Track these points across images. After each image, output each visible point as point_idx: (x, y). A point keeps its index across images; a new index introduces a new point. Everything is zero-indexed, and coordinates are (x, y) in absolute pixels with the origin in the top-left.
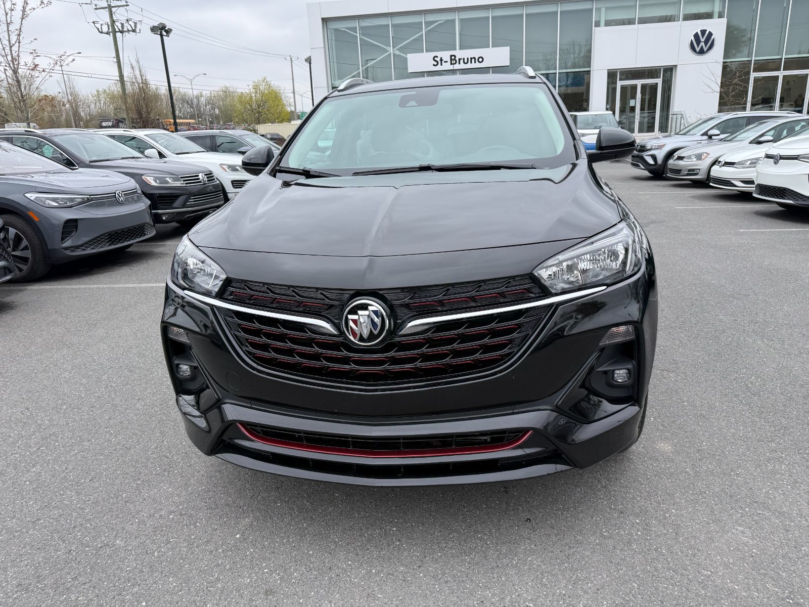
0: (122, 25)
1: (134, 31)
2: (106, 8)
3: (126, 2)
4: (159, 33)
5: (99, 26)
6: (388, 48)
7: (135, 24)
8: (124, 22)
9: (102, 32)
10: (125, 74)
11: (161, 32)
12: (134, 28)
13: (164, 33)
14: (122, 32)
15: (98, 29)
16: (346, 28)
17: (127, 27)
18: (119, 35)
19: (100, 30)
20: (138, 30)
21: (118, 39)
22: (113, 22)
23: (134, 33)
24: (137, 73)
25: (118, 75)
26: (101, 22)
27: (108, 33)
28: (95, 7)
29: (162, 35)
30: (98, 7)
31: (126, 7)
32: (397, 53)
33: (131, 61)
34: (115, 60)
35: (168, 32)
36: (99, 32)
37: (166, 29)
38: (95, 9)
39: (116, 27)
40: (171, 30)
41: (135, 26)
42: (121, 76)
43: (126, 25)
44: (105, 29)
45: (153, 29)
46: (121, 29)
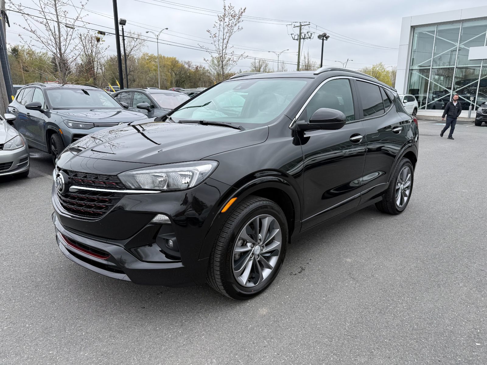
0: (305, 35)
1: (310, 38)
2: (299, 26)
3: (309, 23)
4: (322, 39)
5: (293, 36)
6: (456, 44)
7: (311, 34)
8: (306, 33)
9: (294, 39)
10: (301, 61)
11: (323, 38)
12: (310, 36)
13: (325, 38)
14: (304, 39)
15: (293, 38)
16: (427, 32)
17: (307, 36)
18: (302, 40)
19: (294, 38)
20: (312, 38)
21: (301, 43)
22: (301, 33)
23: (310, 39)
24: (307, 60)
25: (297, 62)
26: (295, 34)
27: (297, 40)
28: (294, 26)
29: (323, 40)
30: (295, 26)
31: (309, 25)
32: (463, 46)
33: (305, 54)
34: (297, 54)
35: (327, 38)
36: (293, 39)
37: (326, 36)
38: (294, 27)
39: (301, 36)
40: (329, 37)
41: (311, 35)
42: (299, 62)
43: (307, 35)
44: (296, 37)
45: (319, 37)
46: (303, 37)
